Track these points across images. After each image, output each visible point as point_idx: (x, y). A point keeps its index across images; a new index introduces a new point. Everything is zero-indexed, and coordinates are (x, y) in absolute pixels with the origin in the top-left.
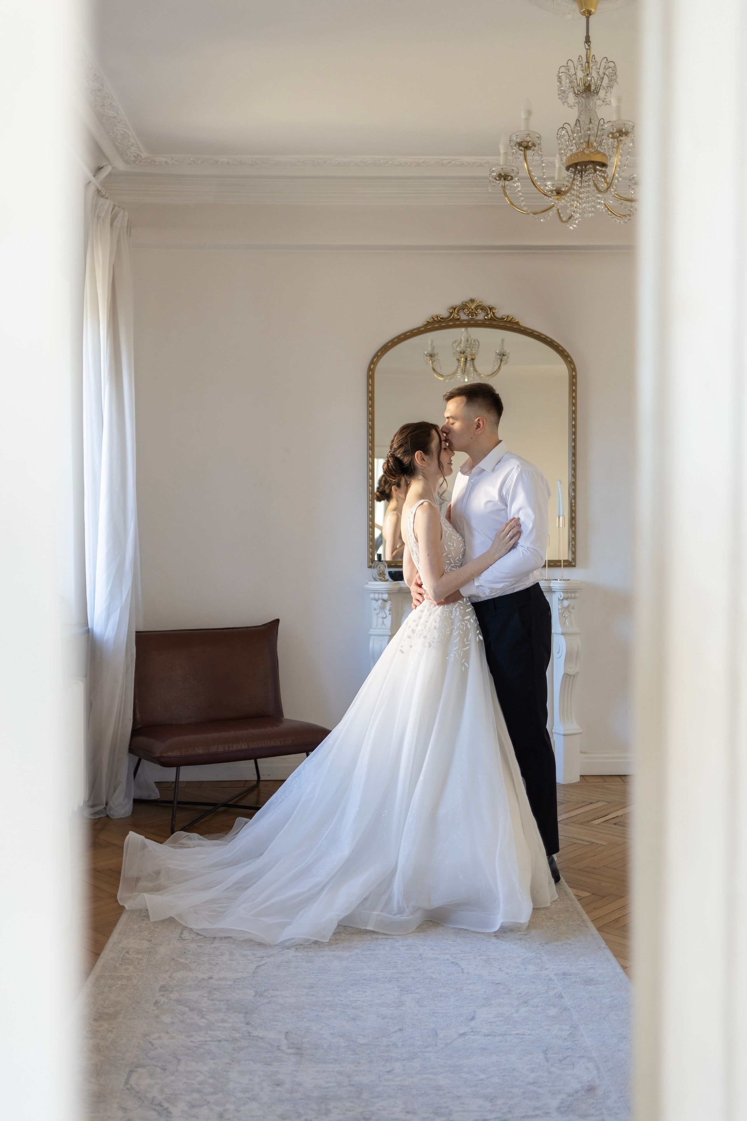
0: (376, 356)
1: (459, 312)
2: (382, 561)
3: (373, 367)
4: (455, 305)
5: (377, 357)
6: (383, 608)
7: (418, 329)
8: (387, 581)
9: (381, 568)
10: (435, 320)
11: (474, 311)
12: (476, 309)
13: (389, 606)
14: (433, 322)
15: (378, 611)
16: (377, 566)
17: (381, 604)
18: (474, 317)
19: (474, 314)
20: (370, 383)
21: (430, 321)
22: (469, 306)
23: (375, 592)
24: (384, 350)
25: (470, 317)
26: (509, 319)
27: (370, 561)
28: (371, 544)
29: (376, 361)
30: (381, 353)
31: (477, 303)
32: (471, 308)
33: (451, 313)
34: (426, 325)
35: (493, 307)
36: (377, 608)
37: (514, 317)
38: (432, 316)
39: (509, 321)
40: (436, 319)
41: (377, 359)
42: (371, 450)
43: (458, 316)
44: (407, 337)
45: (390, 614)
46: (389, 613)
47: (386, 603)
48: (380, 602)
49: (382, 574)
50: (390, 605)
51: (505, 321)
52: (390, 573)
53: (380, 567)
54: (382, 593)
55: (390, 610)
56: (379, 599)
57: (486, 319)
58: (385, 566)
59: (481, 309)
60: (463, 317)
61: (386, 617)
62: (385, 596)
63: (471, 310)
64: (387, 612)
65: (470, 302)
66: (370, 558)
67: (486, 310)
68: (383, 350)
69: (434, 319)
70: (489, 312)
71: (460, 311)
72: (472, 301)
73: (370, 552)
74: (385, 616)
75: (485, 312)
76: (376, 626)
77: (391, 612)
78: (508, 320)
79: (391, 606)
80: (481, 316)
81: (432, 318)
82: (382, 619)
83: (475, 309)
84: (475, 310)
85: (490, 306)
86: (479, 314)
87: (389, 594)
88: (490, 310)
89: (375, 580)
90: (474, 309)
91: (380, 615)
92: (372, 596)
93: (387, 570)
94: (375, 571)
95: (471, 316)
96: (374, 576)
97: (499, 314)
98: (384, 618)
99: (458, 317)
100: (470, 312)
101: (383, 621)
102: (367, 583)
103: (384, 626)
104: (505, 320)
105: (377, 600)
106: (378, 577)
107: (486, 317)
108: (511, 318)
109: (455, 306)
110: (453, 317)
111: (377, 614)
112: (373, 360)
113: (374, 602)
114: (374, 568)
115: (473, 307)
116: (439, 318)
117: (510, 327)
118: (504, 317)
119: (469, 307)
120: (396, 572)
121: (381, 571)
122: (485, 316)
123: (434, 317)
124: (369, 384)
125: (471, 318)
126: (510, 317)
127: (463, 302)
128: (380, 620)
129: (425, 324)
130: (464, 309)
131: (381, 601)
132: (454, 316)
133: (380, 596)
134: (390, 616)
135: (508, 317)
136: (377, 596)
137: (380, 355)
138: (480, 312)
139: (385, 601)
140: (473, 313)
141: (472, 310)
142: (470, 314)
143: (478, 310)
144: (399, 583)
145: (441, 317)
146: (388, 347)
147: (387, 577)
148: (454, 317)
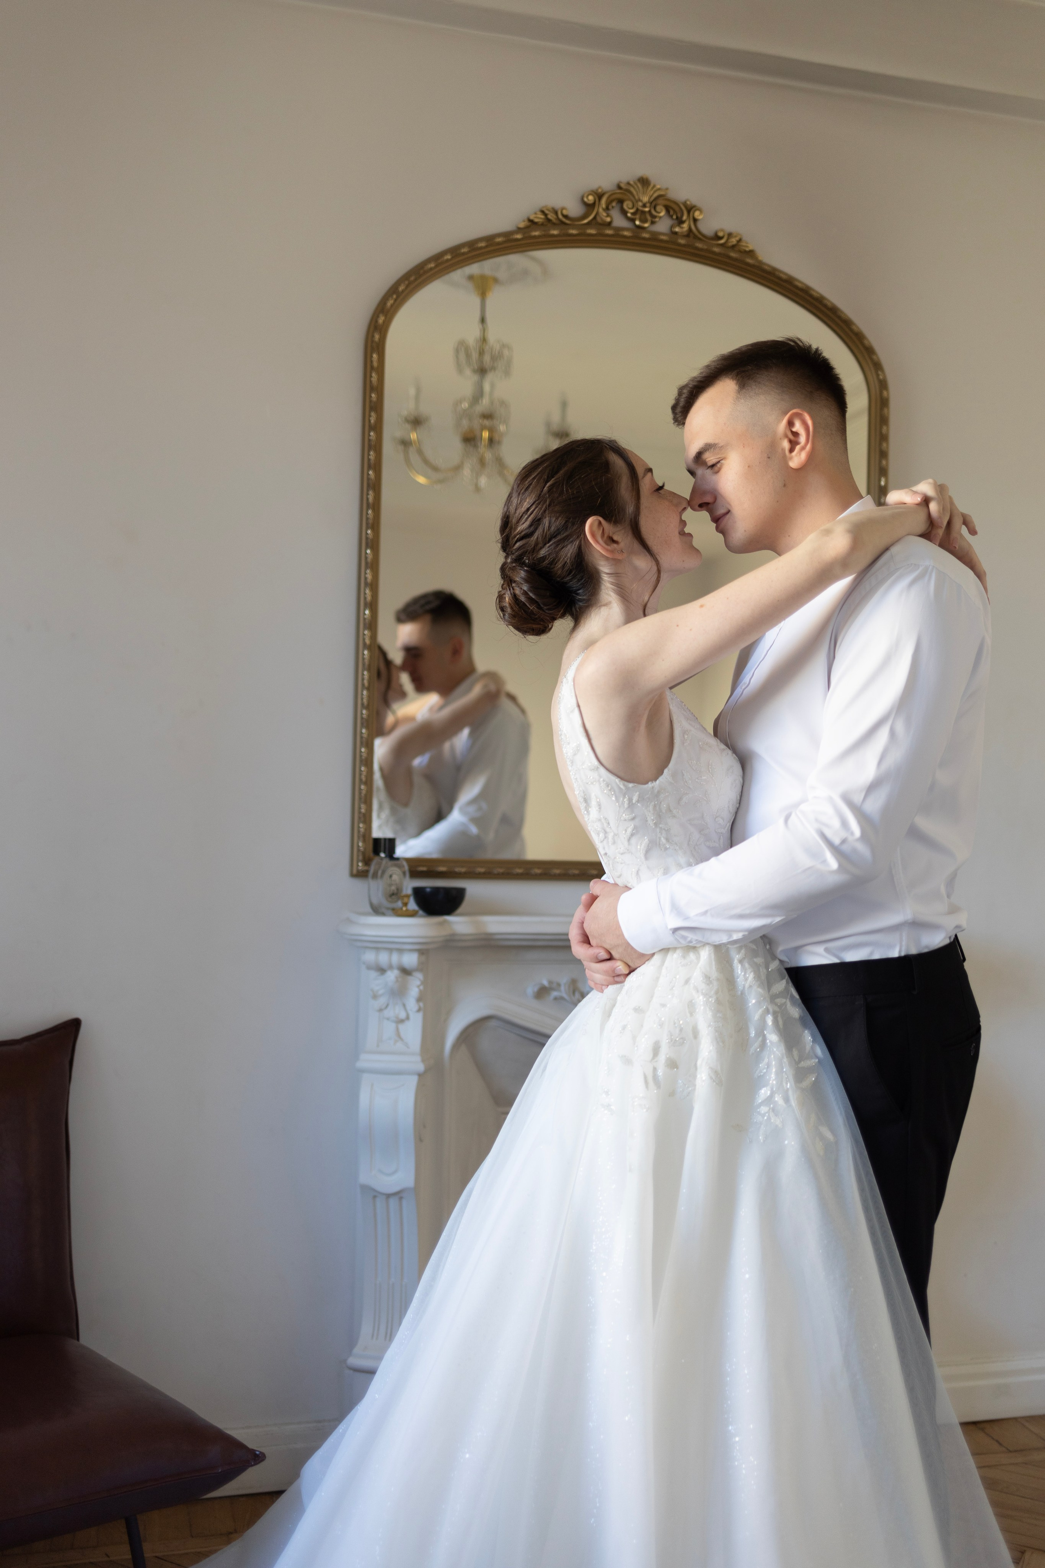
0: (394, 293)
1: (610, 207)
2: (398, 859)
3: (384, 322)
4: (600, 187)
5: (395, 296)
6: (399, 992)
7: (507, 235)
8: (412, 914)
9: (395, 877)
10: (549, 220)
11: (647, 209)
12: (653, 204)
13: (418, 987)
14: (542, 224)
15: (382, 1001)
16: (383, 872)
17: (397, 981)
18: (646, 225)
19: (649, 218)
20: (375, 364)
21: (536, 220)
22: (634, 192)
23: (378, 945)
24: (416, 280)
25: (637, 223)
26: (733, 241)
27: (361, 858)
28: (363, 811)
29: (392, 306)
30: (407, 286)
31: (655, 189)
32: (642, 201)
33: (590, 207)
34: (527, 227)
35: (694, 206)
36: (381, 992)
37: (744, 239)
38: (543, 207)
39: (733, 246)
40: (551, 216)
41: (396, 300)
42: (372, 549)
43: (608, 215)
44: (478, 252)
45: (419, 1010)
46: (416, 1008)
47: (409, 978)
48: (392, 976)
49: (395, 895)
50: (418, 983)
51: (722, 245)
52: (418, 893)
53: (391, 876)
54: (401, 951)
55: (419, 1000)
56: (391, 967)
57: (676, 233)
58: (404, 873)
59: (667, 209)
60: (619, 221)
61: (408, 1018)
62: (411, 960)
63: (640, 204)
64: (412, 1003)
65: (639, 185)
66: (359, 850)
67: (677, 209)
68: (412, 278)
69: (546, 215)
70: (685, 218)
71: (614, 204)
72: (644, 182)
73: (359, 831)
74: (403, 1015)
75: (675, 217)
76: (378, 1046)
77: (421, 1004)
78: (730, 244)
79: (422, 988)
80: (663, 225)
81: (543, 212)
82: (394, 1025)
83: (651, 203)
84: (650, 206)
85: (688, 203)
86: (660, 217)
87: (421, 952)
88: (689, 212)
89: (377, 910)
90: (648, 205)
91: (390, 1013)
92: (369, 957)
93: (409, 885)
94: (376, 889)
95: (641, 221)
96: (375, 901)
97: (709, 225)
98: (402, 1021)
99: (608, 219)
100: (637, 210)
101: (397, 1029)
102: (349, 921)
103: (399, 1045)
104: (722, 241)
105: (382, 971)
106: (385, 903)
107: (677, 229)
108: (737, 239)
109: (600, 190)
110: (595, 218)
111: (381, 1010)
112: (385, 304)
113: (373, 974)
114: (375, 876)
115: (645, 199)
116: (560, 217)
117: (736, 260)
118: (720, 234)
119: (637, 197)
120: (436, 890)
121: (393, 888)
122: (672, 227)
123: (547, 212)
124: (372, 368)
125: (638, 227)
126: (736, 237)
127: (621, 183)
128: (390, 1027)
129: (522, 225)
130: (621, 202)
131: (396, 972)
132: (597, 213)
133: (395, 958)
134: (420, 1016)
135: (730, 235)
136: (383, 958)
137: (403, 291)
138: (662, 214)
139: (406, 972)
140: (643, 212)
141: (644, 206)
142: (637, 216)
143: (659, 208)
144: (445, 921)
145: (565, 212)
146: (426, 272)
147: (412, 905)
148: (599, 219)
